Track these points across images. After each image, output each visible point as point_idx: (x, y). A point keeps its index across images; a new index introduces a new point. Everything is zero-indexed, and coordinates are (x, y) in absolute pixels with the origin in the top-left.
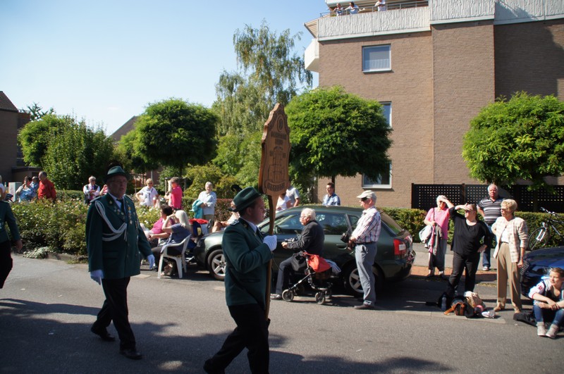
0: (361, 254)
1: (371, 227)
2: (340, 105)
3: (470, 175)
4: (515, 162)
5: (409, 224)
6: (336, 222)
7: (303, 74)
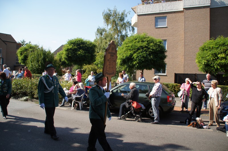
0: (154, 101)
1: (158, 91)
2: (146, 41)
3: (199, 70)
4: (218, 65)
5: (173, 90)
6: (143, 88)
7: (131, 28)
